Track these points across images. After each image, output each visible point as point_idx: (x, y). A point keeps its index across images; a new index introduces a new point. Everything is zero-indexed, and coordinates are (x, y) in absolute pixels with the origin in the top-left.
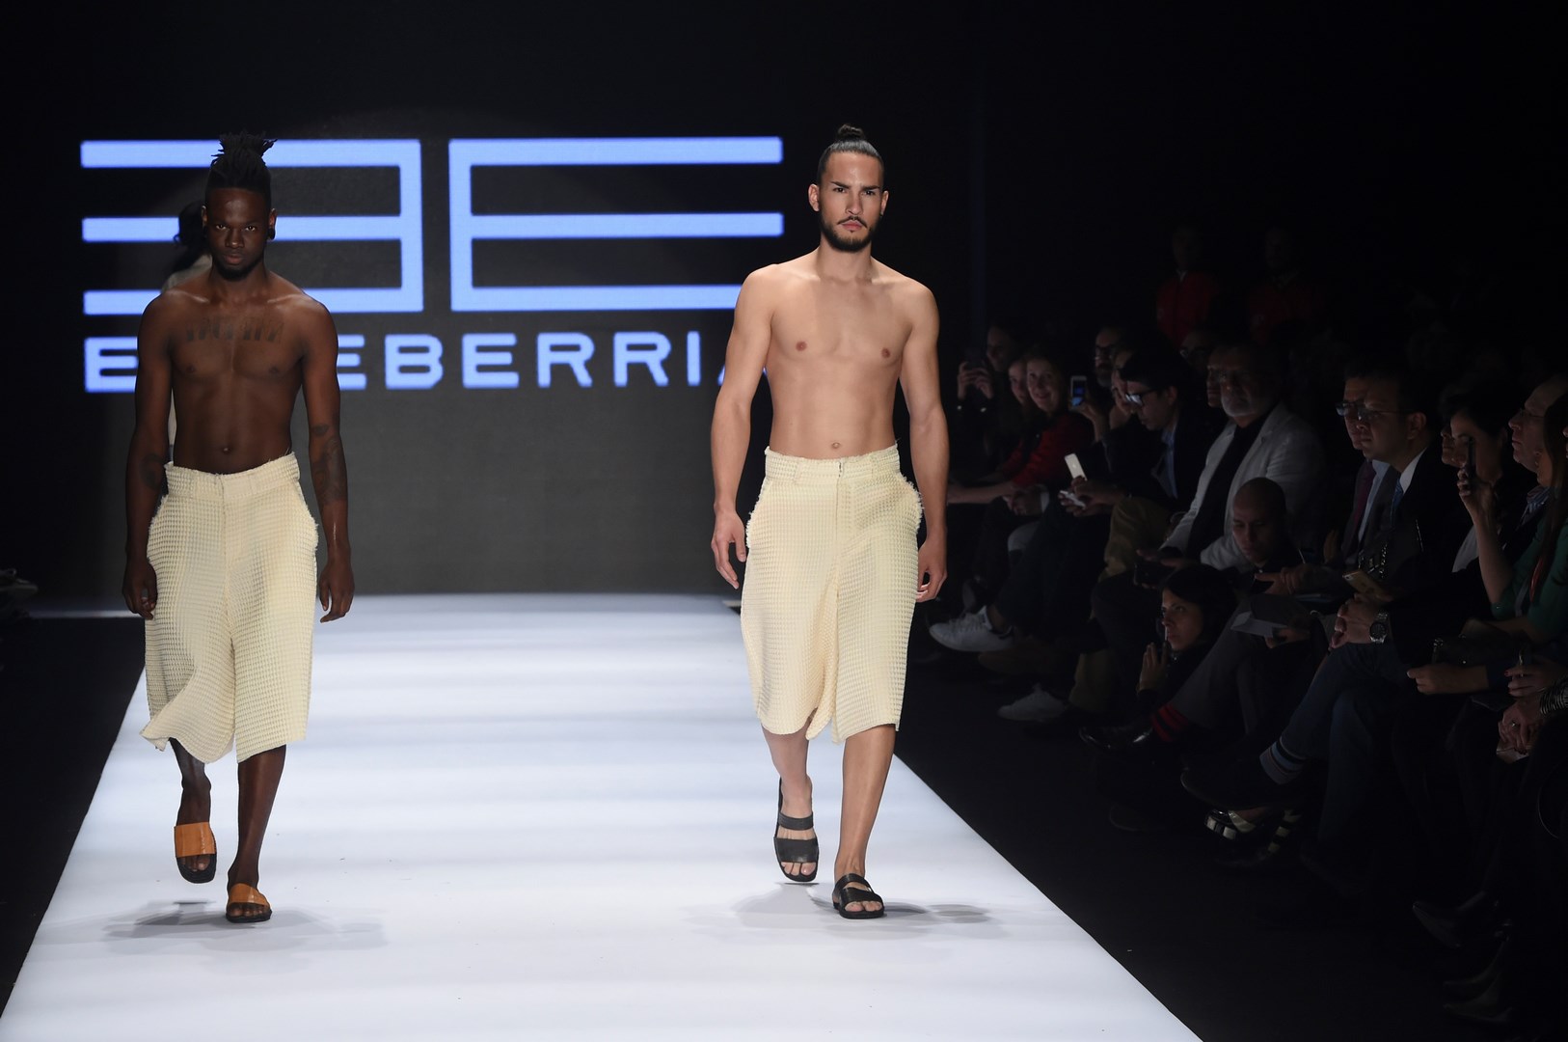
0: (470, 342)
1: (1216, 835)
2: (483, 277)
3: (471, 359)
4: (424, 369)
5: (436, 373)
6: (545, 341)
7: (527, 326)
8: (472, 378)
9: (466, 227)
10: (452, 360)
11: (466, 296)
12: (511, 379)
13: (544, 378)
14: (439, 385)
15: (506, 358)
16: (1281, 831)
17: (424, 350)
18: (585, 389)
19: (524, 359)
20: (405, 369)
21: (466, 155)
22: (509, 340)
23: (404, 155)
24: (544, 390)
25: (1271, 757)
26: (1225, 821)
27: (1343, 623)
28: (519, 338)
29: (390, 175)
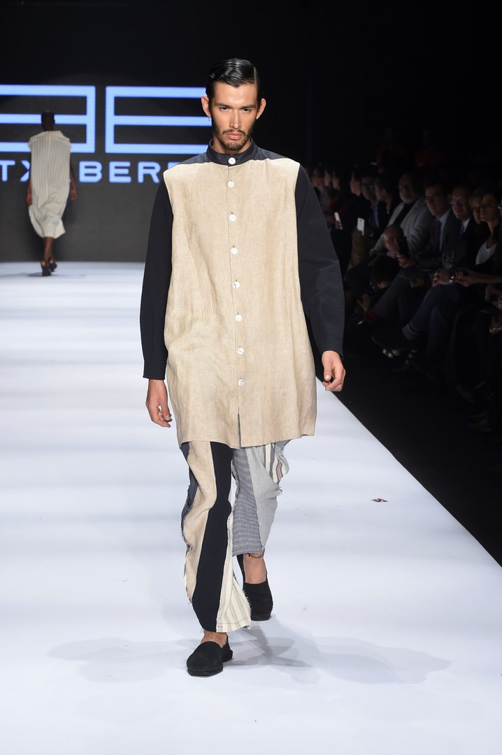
0: (113, 165)
1: (386, 356)
2: (118, 140)
3: (113, 171)
4: (95, 175)
5: (99, 177)
6: (141, 165)
7: (135, 159)
8: (113, 179)
9: (112, 120)
10: (105, 171)
11: (111, 147)
12: (128, 180)
13: (141, 179)
14: (100, 181)
15: (126, 171)
16: (410, 356)
17: (95, 167)
18: (156, 184)
19: (133, 172)
20: (87, 175)
21: (112, 92)
22: (127, 164)
23: (89, 92)
24: (140, 184)
25: (407, 330)
26: (389, 350)
27: (438, 276)
28: (131, 164)
29: (83, 100)
